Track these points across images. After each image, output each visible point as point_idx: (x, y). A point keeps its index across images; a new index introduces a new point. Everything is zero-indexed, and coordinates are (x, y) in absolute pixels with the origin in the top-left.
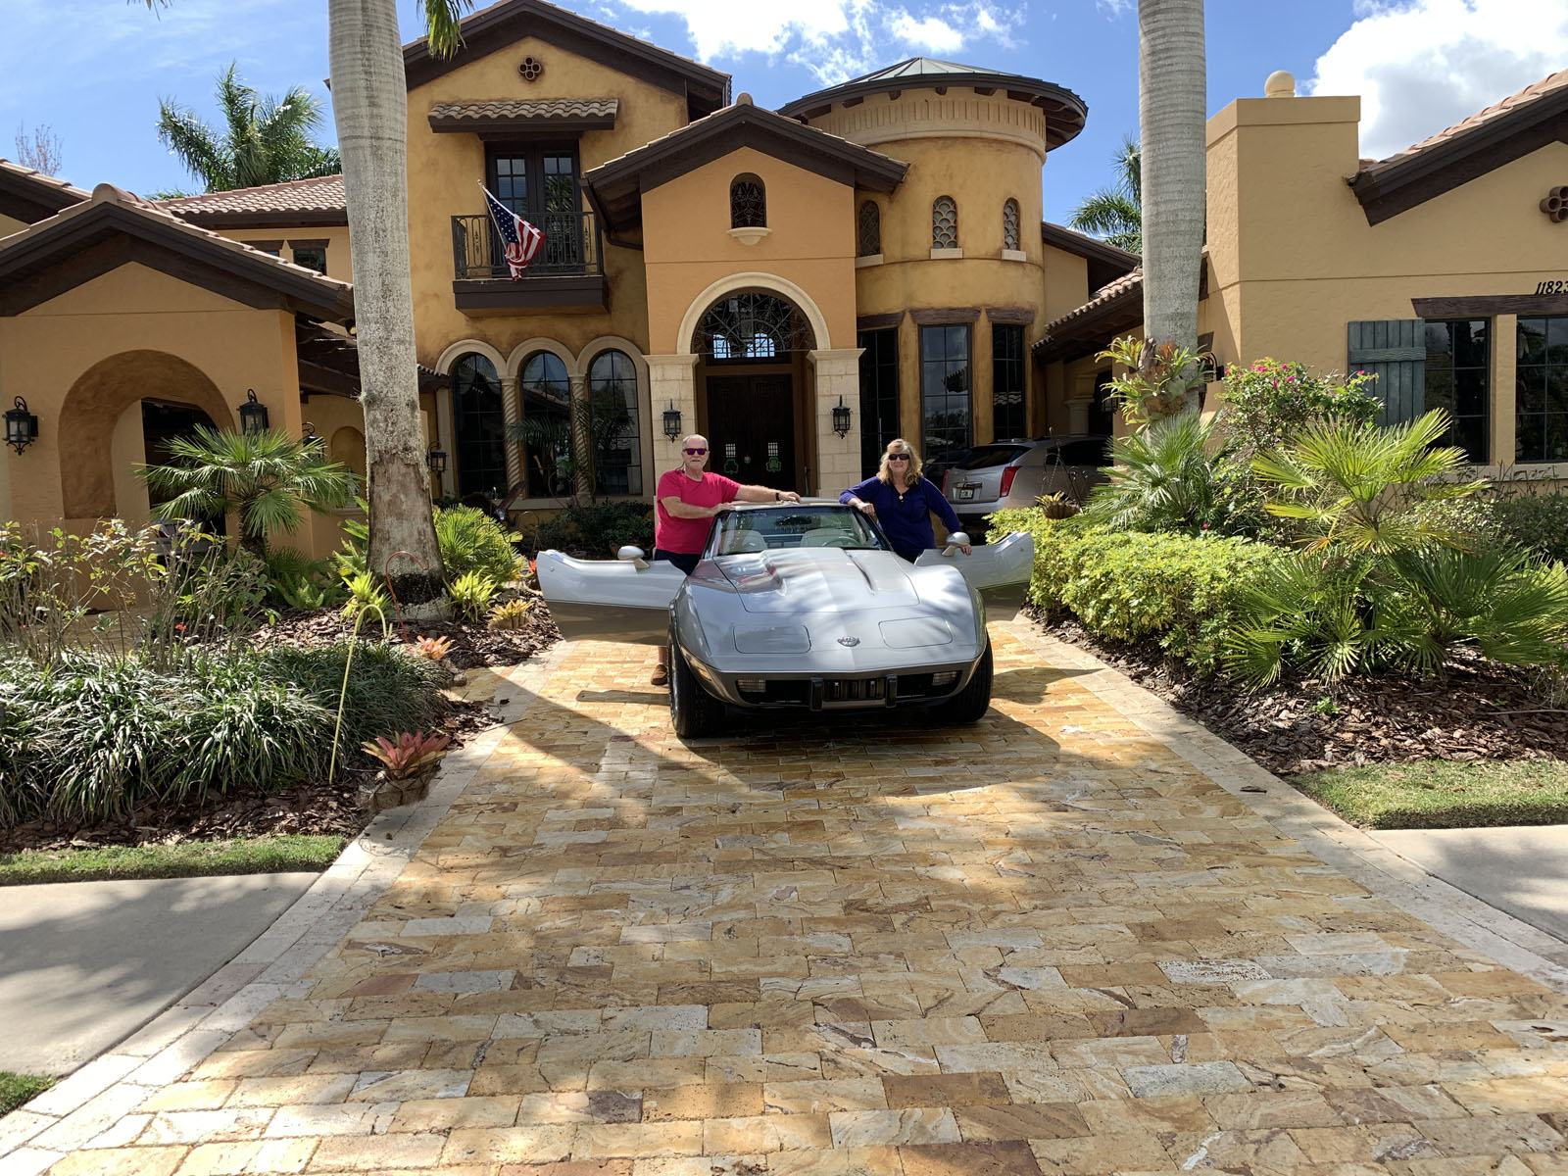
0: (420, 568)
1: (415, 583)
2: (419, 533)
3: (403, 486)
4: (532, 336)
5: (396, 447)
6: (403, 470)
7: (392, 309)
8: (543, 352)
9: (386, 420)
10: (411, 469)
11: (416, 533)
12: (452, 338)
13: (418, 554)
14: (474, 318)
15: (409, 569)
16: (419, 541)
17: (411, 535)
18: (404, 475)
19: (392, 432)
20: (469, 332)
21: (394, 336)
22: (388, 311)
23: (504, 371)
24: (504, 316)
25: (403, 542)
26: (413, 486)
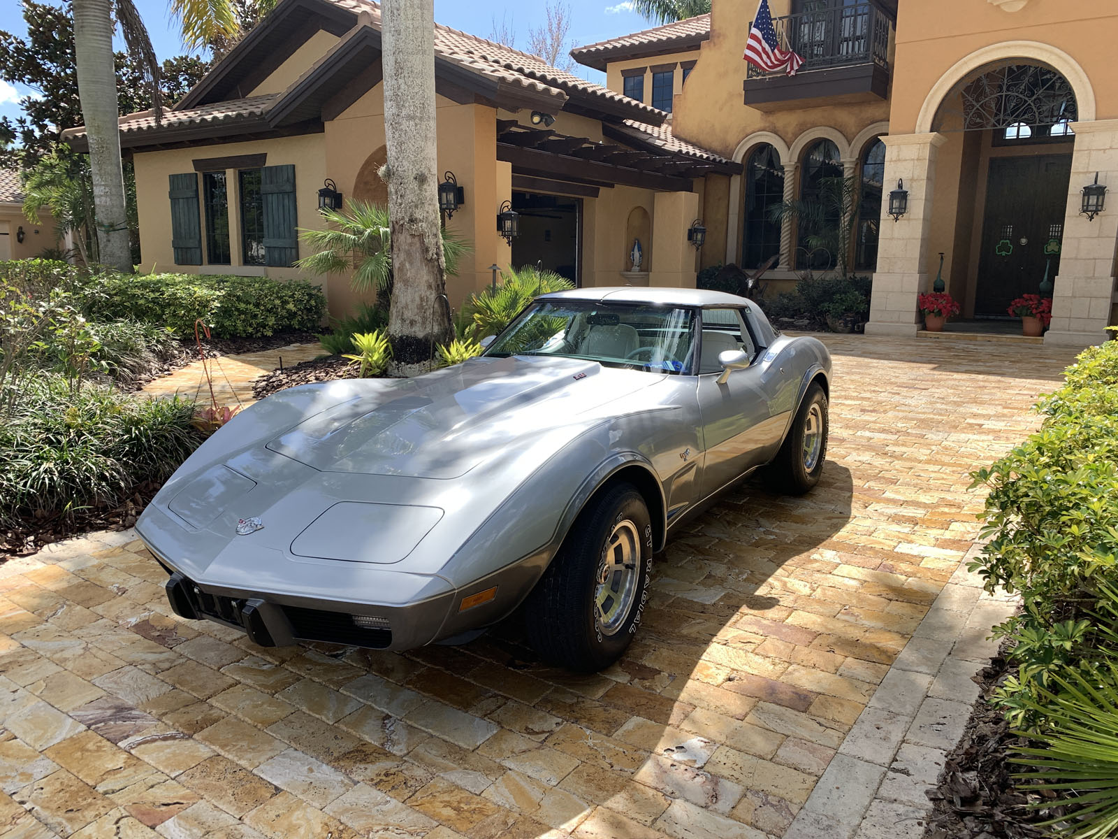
0: (419, 332)
1: (410, 345)
3: (408, 254)
6: (409, 240)
8: (826, 140)
9: (396, 192)
10: (417, 239)
14: (768, 112)
18: (411, 245)
19: (401, 204)
20: (762, 125)
21: (404, 113)
22: (399, 89)
26: (418, 255)
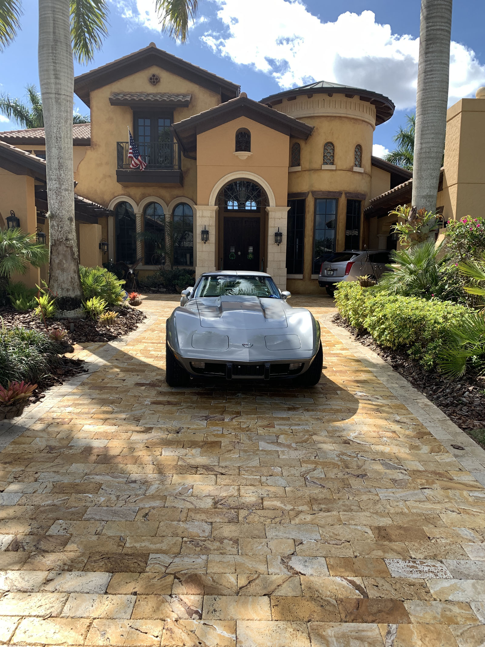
0: (72, 295)
1: (68, 301)
2: (71, 278)
3: (65, 256)
4: (149, 195)
5: (62, 238)
6: (65, 249)
7: (63, 175)
8: (154, 203)
9: (58, 226)
10: (69, 248)
11: (70, 278)
12: (116, 195)
13: (70, 288)
14: (125, 187)
15: (65, 294)
16: (71, 282)
17: (67, 279)
18: (66, 251)
19: (61, 231)
20: (123, 192)
21: (63, 187)
22: (61, 175)
23: (137, 210)
24: (137, 186)
25: (64, 282)
26: (69, 257)
